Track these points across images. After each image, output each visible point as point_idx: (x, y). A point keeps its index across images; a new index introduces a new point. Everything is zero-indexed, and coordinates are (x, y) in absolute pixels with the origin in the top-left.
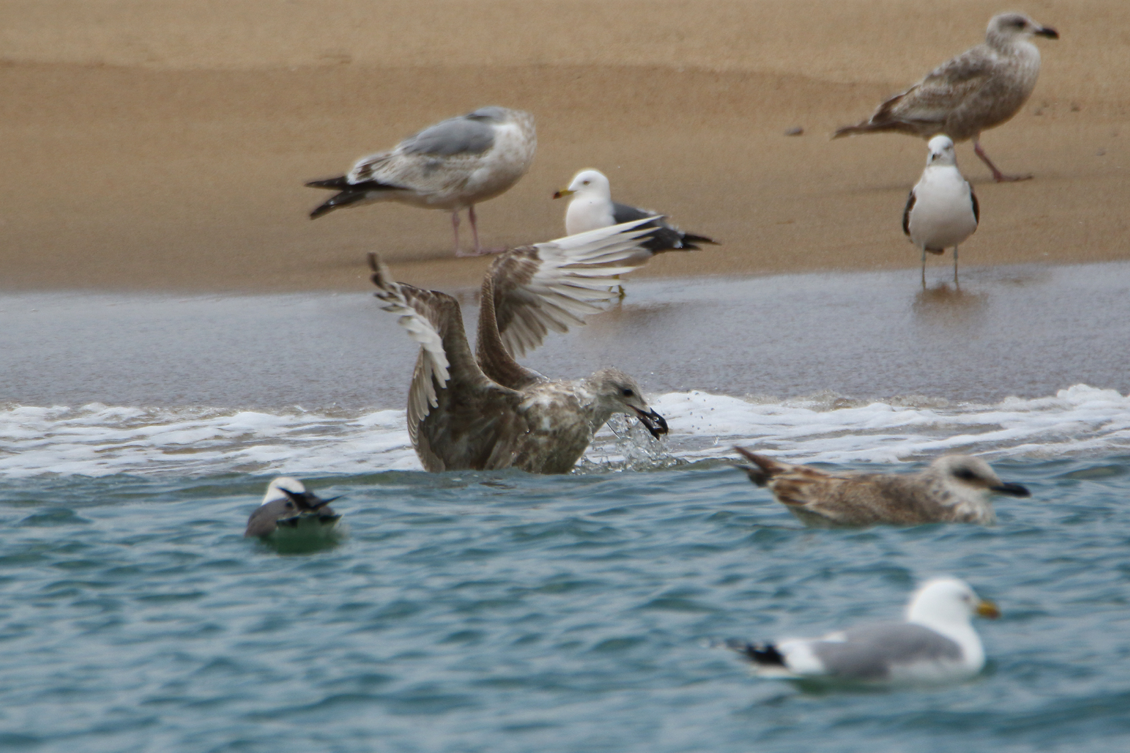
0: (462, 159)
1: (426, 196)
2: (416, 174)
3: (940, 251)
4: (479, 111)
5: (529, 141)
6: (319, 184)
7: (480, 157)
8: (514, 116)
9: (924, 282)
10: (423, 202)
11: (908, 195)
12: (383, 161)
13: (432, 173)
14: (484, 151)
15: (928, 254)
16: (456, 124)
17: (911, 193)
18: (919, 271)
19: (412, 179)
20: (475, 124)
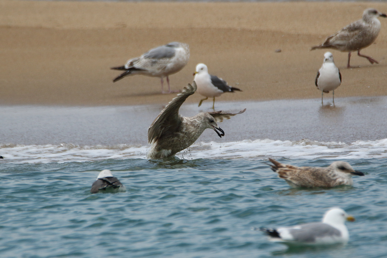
0: (164, 60)
1: (152, 73)
2: (149, 65)
4: (170, 44)
6: (115, 69)
8: (182, 45)
12: (138, 61)
13: (154, 64)
14: (172, 57)
18: (321, 99)
19: (147, 67)
20: (169, 48)
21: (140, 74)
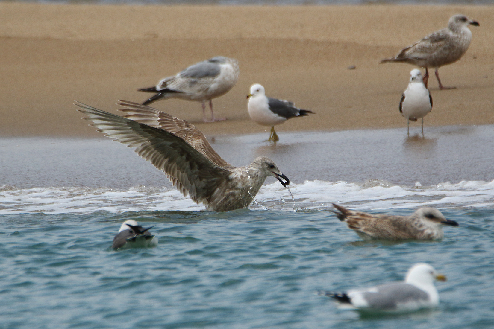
0: (206, 79)
1: (191, 96)
2: (186, 86)
3: (415, 120)
4: (214, 58)
5: (236, 72)
6: (144, 90)
7: (214, 78)
8: (229, 61)
9: (408, 133)
10: (189, 98)
11: (402, 95)
12: (172, 80)
13: (193, 85)
14: (216, 76)
15: (410, 121)
16: (204, 64)
17: (403, 95)
18: (406, 128)
19: (184, 88)
20: (212, 64)
21: (175, 97)
